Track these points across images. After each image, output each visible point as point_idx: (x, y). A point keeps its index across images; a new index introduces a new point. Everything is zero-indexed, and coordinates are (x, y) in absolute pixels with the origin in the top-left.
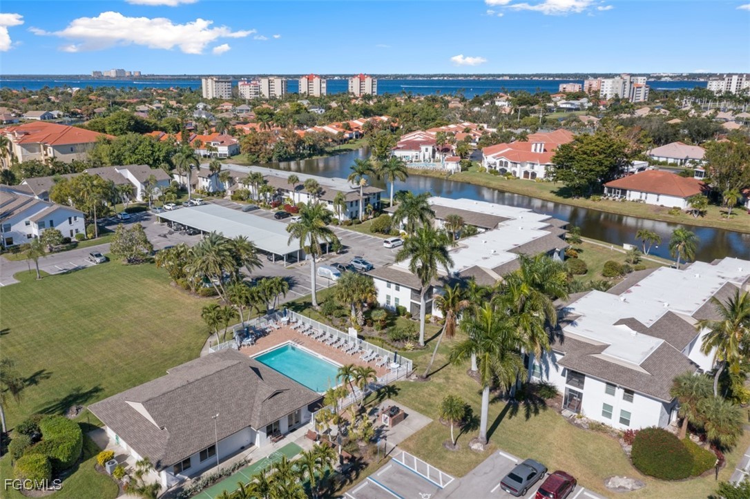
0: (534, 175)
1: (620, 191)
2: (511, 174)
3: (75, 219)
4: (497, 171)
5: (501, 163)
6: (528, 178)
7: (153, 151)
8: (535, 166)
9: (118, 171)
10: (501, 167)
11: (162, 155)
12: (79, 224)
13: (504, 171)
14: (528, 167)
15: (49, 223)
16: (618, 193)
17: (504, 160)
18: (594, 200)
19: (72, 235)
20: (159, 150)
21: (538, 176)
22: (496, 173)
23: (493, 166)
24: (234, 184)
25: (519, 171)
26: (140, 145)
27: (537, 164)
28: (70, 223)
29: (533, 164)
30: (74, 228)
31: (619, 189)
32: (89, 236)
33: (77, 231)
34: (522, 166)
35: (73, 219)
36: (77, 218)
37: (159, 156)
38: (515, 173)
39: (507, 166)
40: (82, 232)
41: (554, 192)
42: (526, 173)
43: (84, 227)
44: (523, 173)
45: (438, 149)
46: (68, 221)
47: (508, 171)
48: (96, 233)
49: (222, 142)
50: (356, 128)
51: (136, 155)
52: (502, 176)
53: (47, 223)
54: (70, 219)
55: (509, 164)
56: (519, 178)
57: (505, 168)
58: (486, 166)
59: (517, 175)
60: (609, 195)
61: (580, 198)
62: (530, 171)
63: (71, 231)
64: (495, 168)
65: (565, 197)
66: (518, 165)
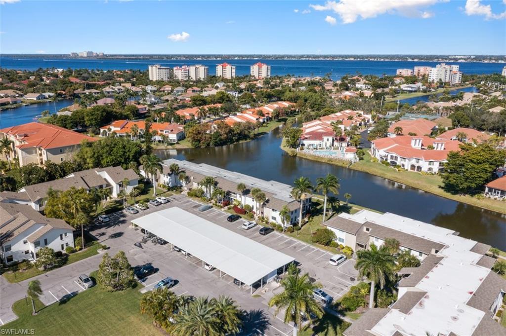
0: (419, 168)
1: (500, 192)
2: (400, 167)
3: (66, 235)
4: (388, 163)
5: (392, 157)
6: (414, 170)
7: (125, 152)
8: (420, 161)
9: (98, 173)
10: (392, 160)
11: (131, 154)
12: (69, 239)
13: (394, 164)
14: (414, 162)
15: (44, 242)
16: (498, 193)
17: (394, 155)
18: (479, 199)
19: (63, 248)
20: (129, 151)
21: (423, 170)
22: (388, 164)
23: (384, 158)
24: (189, 182)
25: (407, 164)
26: (114, 147)
27: (422, 160)
28: (62, 238)
29: (418, 159)
30: (64, 243)
31: (499, 190)
32: (78, 248)
33: (67, 244)
34: (409, 160)
35: (64, 235)
36: (67, 234)
37: (129, 156)
38: (403, 165)
39: (397, 160)
40: (72, 245)
41: (442, 188)
42: (413, 167)
43: (73, 241)
44: (410, 167)
45: (336, 139)
46: (60, 237)
47: (398, 164)
48: (83, 245)
49: (172, 131)
50: (267, 114)
51: (111, 155)
52: (393, 167)
53: (42, 242)
54: (61, 236)
55: (399, 159)
56: (407, 170)
57: (396, 161)
58: (378, 158)
59: (406, 168)
60: (490, 193)
61: (466, 195)
62: (416, 165)
63: (62, 246)
64: (386, 160)
65: (453, 194)
66: (407, 160)
